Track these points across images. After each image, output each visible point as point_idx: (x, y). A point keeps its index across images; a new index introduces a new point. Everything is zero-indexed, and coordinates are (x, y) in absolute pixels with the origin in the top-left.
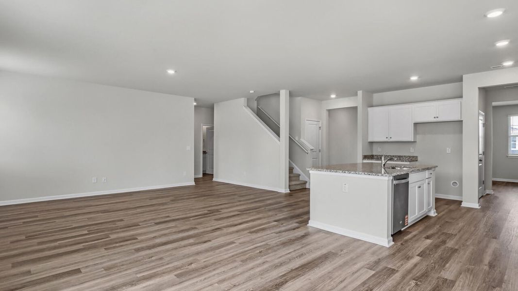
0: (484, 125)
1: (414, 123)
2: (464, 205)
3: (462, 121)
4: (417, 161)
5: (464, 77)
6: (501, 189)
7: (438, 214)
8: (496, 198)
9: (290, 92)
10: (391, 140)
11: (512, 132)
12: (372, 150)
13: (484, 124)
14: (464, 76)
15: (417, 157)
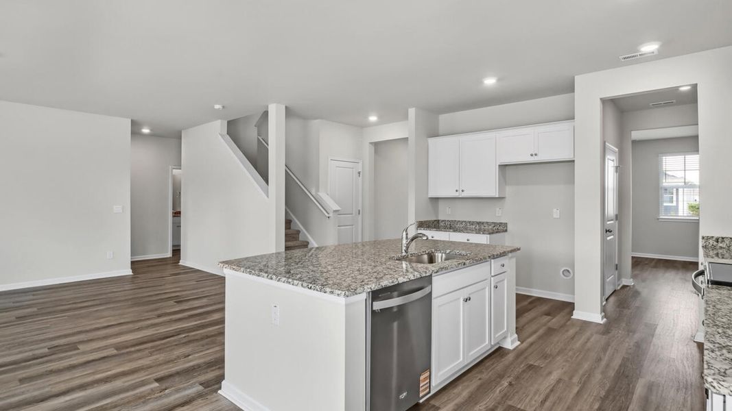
0: (618, 169)
1: (499, 166)
2: (577, 315)
3: (573, 161)
4: (506, 231)
5: (578, 80)
6: (648, 274)
7: (522, 343)
8: (636, 294)
9: (286, 107)
10: (464, 195)
11: (664, 181)
12: (436, 211)
13: (617, 167)
14: (576, 77)
15: (506, 224)
